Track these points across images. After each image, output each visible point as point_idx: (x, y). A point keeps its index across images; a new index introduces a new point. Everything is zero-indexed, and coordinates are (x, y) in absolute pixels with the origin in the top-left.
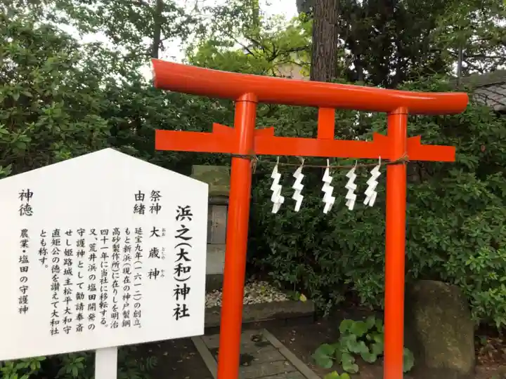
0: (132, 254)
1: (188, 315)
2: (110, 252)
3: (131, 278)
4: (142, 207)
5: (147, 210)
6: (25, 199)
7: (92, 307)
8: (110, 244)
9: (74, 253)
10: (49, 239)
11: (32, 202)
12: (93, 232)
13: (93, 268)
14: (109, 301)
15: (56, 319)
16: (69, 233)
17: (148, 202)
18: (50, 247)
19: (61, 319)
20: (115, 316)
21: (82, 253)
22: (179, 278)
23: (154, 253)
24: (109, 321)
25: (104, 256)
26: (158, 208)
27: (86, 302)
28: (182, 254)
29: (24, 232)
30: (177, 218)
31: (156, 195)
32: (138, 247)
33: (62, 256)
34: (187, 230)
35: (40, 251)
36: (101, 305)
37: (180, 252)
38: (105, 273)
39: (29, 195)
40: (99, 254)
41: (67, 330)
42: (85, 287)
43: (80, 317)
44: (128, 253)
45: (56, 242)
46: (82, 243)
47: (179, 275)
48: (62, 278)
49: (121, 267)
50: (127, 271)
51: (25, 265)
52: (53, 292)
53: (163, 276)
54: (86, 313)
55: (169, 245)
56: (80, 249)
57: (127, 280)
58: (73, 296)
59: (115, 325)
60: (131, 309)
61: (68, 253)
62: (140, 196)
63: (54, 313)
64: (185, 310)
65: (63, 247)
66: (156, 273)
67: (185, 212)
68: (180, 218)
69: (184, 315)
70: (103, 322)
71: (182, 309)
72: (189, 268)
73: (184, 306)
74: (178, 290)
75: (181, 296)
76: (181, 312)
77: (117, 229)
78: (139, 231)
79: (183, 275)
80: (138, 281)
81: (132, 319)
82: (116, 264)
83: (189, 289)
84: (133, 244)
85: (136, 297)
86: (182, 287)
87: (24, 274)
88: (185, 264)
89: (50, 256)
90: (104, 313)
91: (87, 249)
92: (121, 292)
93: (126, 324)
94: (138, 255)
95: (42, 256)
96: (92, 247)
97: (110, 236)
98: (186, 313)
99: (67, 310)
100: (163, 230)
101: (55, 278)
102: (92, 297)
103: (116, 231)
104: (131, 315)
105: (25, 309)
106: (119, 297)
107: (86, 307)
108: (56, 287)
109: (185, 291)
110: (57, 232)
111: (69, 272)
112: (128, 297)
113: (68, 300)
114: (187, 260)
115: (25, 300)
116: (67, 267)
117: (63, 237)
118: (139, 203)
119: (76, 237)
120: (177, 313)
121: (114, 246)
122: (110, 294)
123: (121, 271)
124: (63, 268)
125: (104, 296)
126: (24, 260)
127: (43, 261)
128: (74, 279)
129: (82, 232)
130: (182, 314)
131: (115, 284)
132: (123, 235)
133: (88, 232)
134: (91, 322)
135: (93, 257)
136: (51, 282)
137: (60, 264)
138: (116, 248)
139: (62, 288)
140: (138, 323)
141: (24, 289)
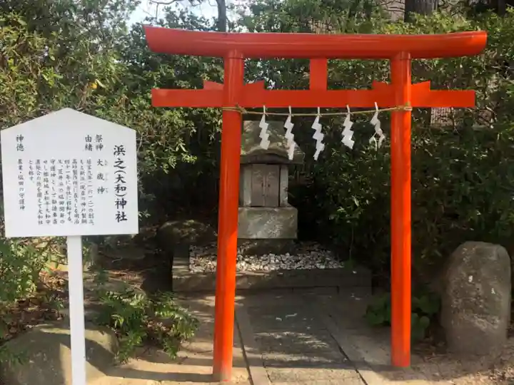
0: (86, 176)
1: (126, 219)
2: (71, 174)
3: (86, 192)
4: (90, 146)
5: (94, 148)
6: (19, 141)
7: (62, 209)
8: (71, 169)
9: (50, 174)
10: (34, 166)
11: (23, 142)
12: (60, 161)
13: (61, 184)
14: (72, 206)
15: (41, 215)
16: (45, 162)
17: (94, 143)
18: (35, 170)
19: (44, 215)
20: (77, 216)
21: (54, 175)
22: (119, 194)
23: (100, 176)
24: (74, 219)
25: (68, 177)
26: (101, 147)
27: (58, 206)
28: (120, 178)
29: (20, 160)
30: (115, 153)
31: (99, 138)
32: (89, 172)
33: (42, 176)
34: (122, 162)
35: (30, 173)
36: (68, 208)
37: (118, 176)
38: (69, 188)
39: (21, 138)
40: (64, 175)
41: (48, 222)
42: (57, 196)
43: (55, 215)
44: (83, 176)
45: (38, 168)
46: (53, 168)
47: (118, 192)
48: (43, 190)
49: (79, 185)
50: (83, 187)
51: (21, 181)
52: (38, 198)
53: (107, 192)
54: (58, 212)
55: (110, 172)
56: (52, 172)
57: (83, 193)
58: (50, 201)
59: (77, 222)
60: (87, 212)
61: (46, 174)
62: (89, 139)
63: (40, 211)
64: (123, 216)
65: (42, 171)
66: (102, 190)
67: (120, 150)
68: (116, 153)
69: (124, 219)
70: (70, 219)
71: (121, 214)
72: (125, 188)
73: (123, 213)
74: (118, 202)
75: (120, 207)
76: (121, 217)
77: (74, 160)
78: (89, 162)
79: (121, 193)
80: (90, 195)
81: (87, 218)
82: (76, 183)
83: (126, 202)
84: (86, 170)
85: (91, 205)
86: (121, 200)
87: (21, 186)
88: (123, 185)
89: (35, 176)
90: (69, 213)
91: (57, 172)
92: (80, 201)
93: (84, 221)
94: (90, 178)
95: (31, 176)
96: (60, 171)
97: (71, 164)
98: (125, 218)
99: (47, 210)
100: (106, 161)
101: (39, 189)
102: (62, 203)
103: (75, 162)
104: (87, 216)
105: (23, 208)
106: (79, 204)
107: (58, 209)
108: (40, 195)
109: (123, 203)
110: (38, 161)
111: (46, 186)
112: (84, 204)
113: (47, 203)
114: (123, 182)
115: (22, 201)
116: (46, 183)
117: (42, 165)
118: (88, 143)
119: (50, 165)
120: (118, 218)
121: (74, 171)
122: (73, 202)
123: (79, 187)
124: (43, 184)
125: (69, 203)
126: (21, 178)
127: (32, 178)
128: (50, 191)
129: (53, 162)
130: (122, 218)
131: (76, 196)
132: (79, 165)
133: (57, 161)
134: (62, 219)
135: (61, 177)
136: (37, 192)
137: (42, 181)
138: (75, 172)
139: (43, 196)
140: (92, 222)
141: (22, 195)
